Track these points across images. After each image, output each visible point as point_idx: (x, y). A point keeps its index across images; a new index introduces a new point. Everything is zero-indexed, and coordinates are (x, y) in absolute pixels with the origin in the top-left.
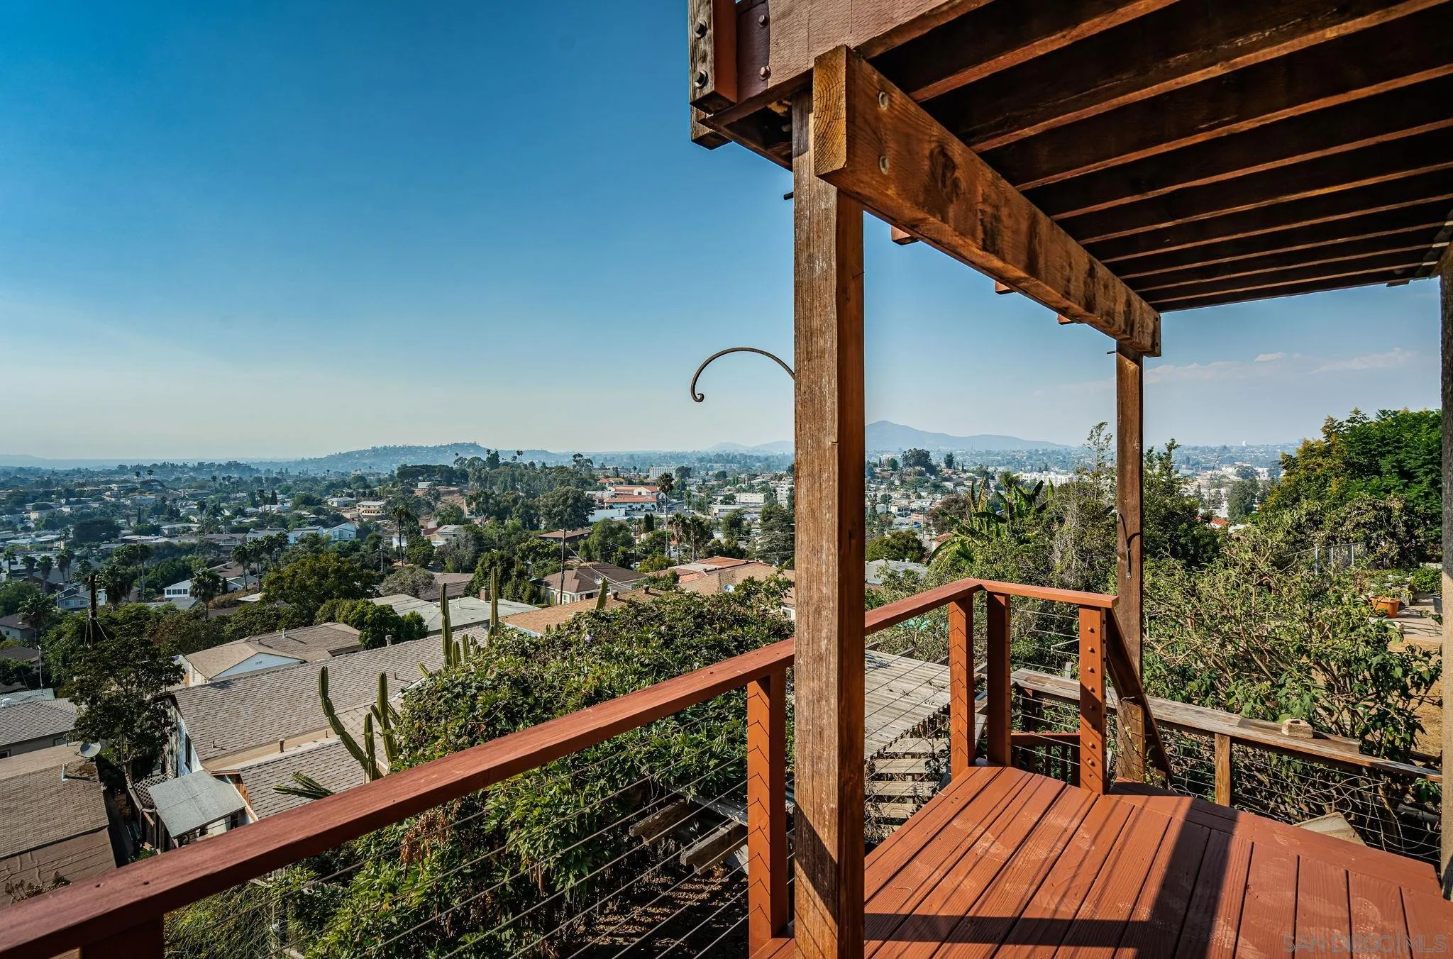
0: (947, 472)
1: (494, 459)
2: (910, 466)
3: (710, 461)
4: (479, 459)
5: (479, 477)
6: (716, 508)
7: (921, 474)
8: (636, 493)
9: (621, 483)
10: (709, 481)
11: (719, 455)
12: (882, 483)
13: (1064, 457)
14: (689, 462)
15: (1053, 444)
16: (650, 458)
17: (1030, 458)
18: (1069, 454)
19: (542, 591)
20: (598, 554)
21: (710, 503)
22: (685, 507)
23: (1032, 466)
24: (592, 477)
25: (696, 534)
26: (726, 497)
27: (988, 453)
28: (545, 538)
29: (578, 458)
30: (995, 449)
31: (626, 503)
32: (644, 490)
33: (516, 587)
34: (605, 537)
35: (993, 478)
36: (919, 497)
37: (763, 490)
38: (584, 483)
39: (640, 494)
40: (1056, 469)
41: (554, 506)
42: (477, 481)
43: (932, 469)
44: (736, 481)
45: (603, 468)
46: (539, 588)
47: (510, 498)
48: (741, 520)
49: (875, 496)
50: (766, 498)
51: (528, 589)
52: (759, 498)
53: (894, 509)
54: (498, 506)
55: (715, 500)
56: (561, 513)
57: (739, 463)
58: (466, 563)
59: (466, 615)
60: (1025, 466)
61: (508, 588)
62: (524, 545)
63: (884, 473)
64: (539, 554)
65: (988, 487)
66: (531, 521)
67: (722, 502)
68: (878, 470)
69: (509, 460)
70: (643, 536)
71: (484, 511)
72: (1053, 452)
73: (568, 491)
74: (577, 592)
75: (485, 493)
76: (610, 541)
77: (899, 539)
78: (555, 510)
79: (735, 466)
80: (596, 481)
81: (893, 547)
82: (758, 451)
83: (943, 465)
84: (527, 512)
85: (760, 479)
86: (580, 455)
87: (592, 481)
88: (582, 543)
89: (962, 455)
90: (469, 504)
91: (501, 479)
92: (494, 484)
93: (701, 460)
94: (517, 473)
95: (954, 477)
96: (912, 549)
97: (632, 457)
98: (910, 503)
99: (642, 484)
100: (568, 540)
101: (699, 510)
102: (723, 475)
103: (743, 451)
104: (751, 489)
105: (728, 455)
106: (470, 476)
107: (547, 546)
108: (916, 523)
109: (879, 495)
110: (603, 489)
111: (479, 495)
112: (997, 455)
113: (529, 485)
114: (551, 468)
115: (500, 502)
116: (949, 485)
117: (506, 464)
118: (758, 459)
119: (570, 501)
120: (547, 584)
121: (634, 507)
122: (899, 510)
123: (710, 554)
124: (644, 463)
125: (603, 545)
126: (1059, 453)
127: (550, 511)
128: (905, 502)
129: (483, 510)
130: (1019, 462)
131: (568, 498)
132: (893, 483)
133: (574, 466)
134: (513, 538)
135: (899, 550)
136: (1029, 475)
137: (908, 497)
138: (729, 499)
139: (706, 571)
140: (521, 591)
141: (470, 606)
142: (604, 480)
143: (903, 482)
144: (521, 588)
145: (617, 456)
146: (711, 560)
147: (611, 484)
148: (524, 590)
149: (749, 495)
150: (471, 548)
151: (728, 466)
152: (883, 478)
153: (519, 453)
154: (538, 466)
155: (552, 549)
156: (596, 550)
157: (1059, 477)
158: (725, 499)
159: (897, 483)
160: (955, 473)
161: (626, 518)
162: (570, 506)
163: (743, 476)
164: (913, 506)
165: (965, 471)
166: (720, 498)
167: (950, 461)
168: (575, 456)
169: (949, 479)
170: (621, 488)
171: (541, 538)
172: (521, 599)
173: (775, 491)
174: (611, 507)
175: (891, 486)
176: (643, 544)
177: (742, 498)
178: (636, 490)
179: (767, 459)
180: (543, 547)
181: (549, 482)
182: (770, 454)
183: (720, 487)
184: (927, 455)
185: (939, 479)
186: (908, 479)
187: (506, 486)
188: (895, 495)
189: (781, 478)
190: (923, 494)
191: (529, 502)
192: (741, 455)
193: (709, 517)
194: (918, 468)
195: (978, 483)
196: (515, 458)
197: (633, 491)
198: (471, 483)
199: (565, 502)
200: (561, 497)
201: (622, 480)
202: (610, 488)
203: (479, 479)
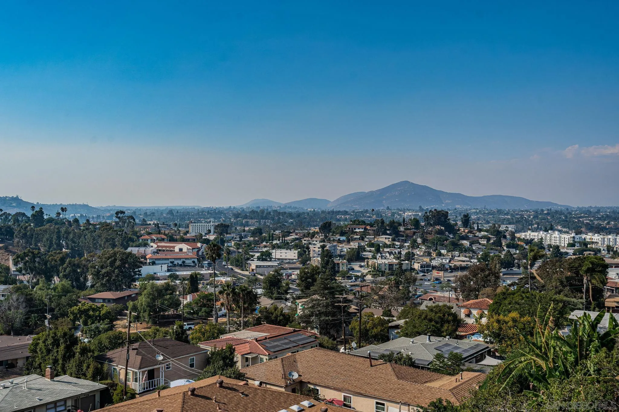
0: (463, 231)
1: (38, 216)
2: (431, 225)
3: (246, 217)
4: (24, 215)
5: (25, 234)
6: (254, 264)
7: (440, 232)
8: (177, 250)
9: (163, 240)
10: (246, 236)
11: (253, 212)
12: (405, 241)
13: (566, 217)
14: (226, 217)
15: (556, 204)
16: (188, 213)
17: (536, 217)
18: (570, 213)
19: (105, 368)
20: (146, 315)
21: (248, 259)
22: (224, 263)
23: (538, 224)
24: (135, 233)
25: (244, 303)
26: (263, 254)
27: (500, 212)
28: (93, 300)
29: (120, 215)
30: (506, 208)
31: (168, 259)
32: (185, 247)
33: (80, 365)
34: (154, 300)
35: (505, 237)
36: (440, 255)
37: (296, 247)
38: (128, 241)
39: (181, 250)
40: (559, 228)
41: (102, 267)
42: (22, 238)
43: (451, 229)
44: (272, 238)
45: (144, 223)
46: (102, 364)
47: (58, 257)
48: (279, 281)
49: (400, 253)
50: (300, 255)
51: (92, 366)
52: (292, 254)
53: (416, 266)
54: (46, 264)
55: (253, 256)
56: (108, 274)
57: (273, 219)
58: (17, 324)
59: (33, 395)
60: (532, 225)
61: (72, 364)
62: (75, 309)
63: (408, 232)
64: (90, 317)
65: (501, 245)
66: (77, 280)
67: (259, 259)
68: (402, 229)
69: (54, 216)
70: (189, 298)
71: (32, 271)
72: (556, 212)
73: (115, 254)
74: (140, 368)
75: (33, 253)
76: (158, 303)
77: (436, 313)
78: (104, 271)
79: (269, 223)
80: (138, 237)
81: (431, 320)
82: (290, 207)
83: (459, 223)
84: (75, 271)
85: (293, 236)
86: (122, 212)
87: (135, 238)
88: (130, 304)
89: (476, 213)
90: (16, 264)
91: (47, 236)
92: (39, 241)
93: (237, 216)
94: (63, 230)
95: (471, 236)
96: (448, 322)
97: (171, 212)
98: (431, 260)
99: (183, 240)
100: (116, 301)
101: (237, 266)
102: (258, 232)
103: (275, 207)
104: (286, 246)
105: (263, 211)
106: (16, 233)
107: (98, 309)
108: (437, 279)
109: (404, 252)
110: (146, 245)
111: (26, 255)
112: (507, 214)
113: (74, 242)
114: (94, 225)
115: (47, 261)
116: (466, 243)
117: (50, 220)
118: (290, 215)
119: (118, 263)
120: (110, 361)
121: (176, 262)
122: (421, 267)
123: (258, 322)
124: (182, 219)
125: (151, 307)
126: (561, 213)
127: (98, 272)
128: (427, 260)
129: (30, 268)
130: (526, 220)
131: (115, 260)
132: (415, 241)
133: (117, 223)
134: (64, 300)
135: (437, 323)
136: (536, 234)
137: (429, 254)
138: (265, 257)
139: (257, 340)
140: (84, 368)
141: (37, 386)
142: (147, 237)
143: (424, 241)
144: (85, 365)
145: (157, 211)
146: (259, 327)
147: (153, 241)
148: (88, 367)
149: (284, 251)
150: (22, 310)
151: (262, 221)
152: (407, 236)
153: (63, 210)
154: (82, 222)
155: (103, 312)
156: (145, 311)
157: (563, 236)
158: (262, 255)
159: (419, 240)
160: (470, 232)
161: (168, 274)
162: (118, 267)
163: (277, 232)
164: (434, 263)
165: (480, 230)
166: (257, 255)
167: (466, 221)
168: (117, 213)
169: (465, 238)
170: (163, 244)
171: (90, 299)
172: (85, 376)
173: (308, 248)
174: (154, 263)
175: (414, 245)
176: (189, 305)
177: (278, 254)
178: (177, 247)
179: (299, 215)
180: (94, 310)
181: (94, 239)
182: (301, 211)
183: (257, 243)
184: (445, 215)
185: (457, 237)
186: (429, 237)
187: (51, 243)
188: (417, 252)
189: (313, 235)
190: (443, 252)
191: (76, 260)
192: (275, 211)
193: (247, 273)
194: (438, 227)
195: (492, 241)
196: (59, 214)
197: (174, 247)
198: (16, 240)
199: (112, 263)
200: (109, 258)
201: (163, 237)
202: (152, 244)
203: (25, 236)
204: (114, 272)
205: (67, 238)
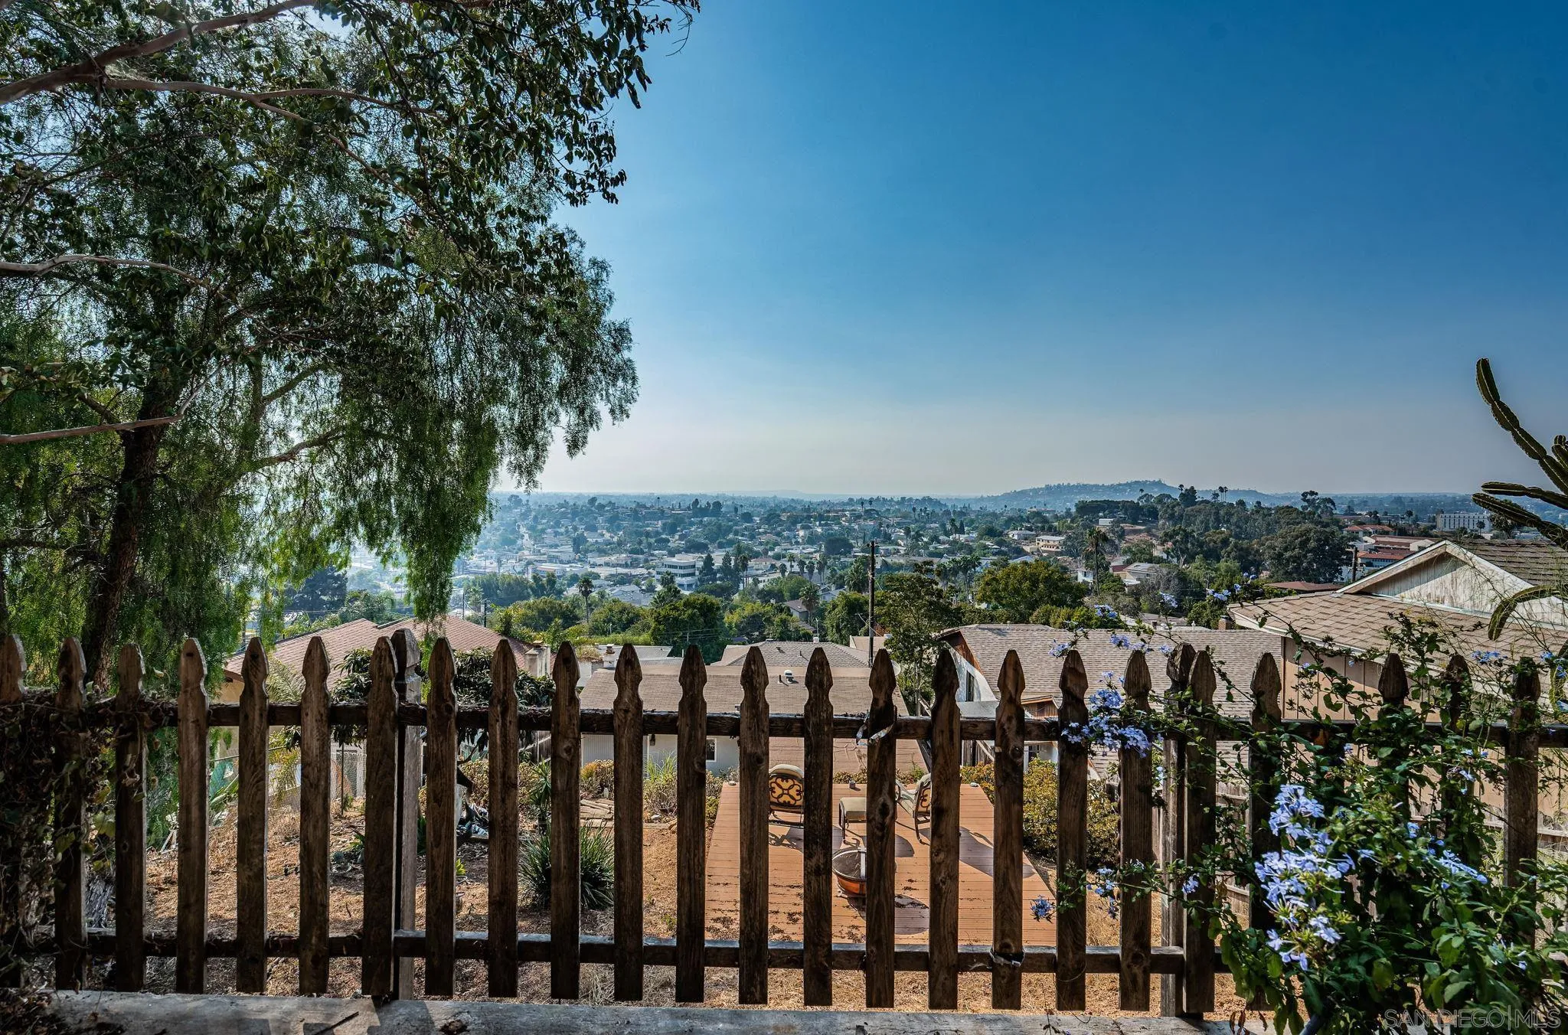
1: (1189, 496)
4: (1169, 496)
5: (1172, 515)
9: (1386, 533)
24: (1336, 522)
29: (1308, 497)
41: (1286, 549)
42: (1169, 519)
45: (1352, 511)
47: (1217, 539)
56: (1296, 560)
69: (1209, 498)
71: (1184, 552)
73: (1308, 531)
75: (1183, 532)
78: (1287, 554)
86: (1312, 494)
90: (1164, 542)
91: (1201, 518)
94: (1223, 512)
97: (1398, 500)
99: (1425, 535)
106: (1160, 513)
110: (1355, 539)
111: (1174, 534)
114: (1269, 509)
117: (1206, 502)
119: (1312, 544)
124: (1424, 509)
127: (1280, 555)
129: (1182, 549)
131: (1308, 540)
133: (1305, 507)
142: (1357, 528)
147: (1369, 534)
150: (1172, 588)
153: (1222, 490)
154: (1250, 506)
162: (1313, 549)
168: (1303, 495)
170: (1386, 539)
187: (1208, 526)
191: (1244, 544)
196: (1216, 495)
197: (1408, 545)
198: (1161, 522)
199: (1303, 544)
200: (1297, 537)
201: (1387, 529)
202: (1366, 538)
203: (1172, 517)
204: (1305, 556)
205: (1228, 521)
